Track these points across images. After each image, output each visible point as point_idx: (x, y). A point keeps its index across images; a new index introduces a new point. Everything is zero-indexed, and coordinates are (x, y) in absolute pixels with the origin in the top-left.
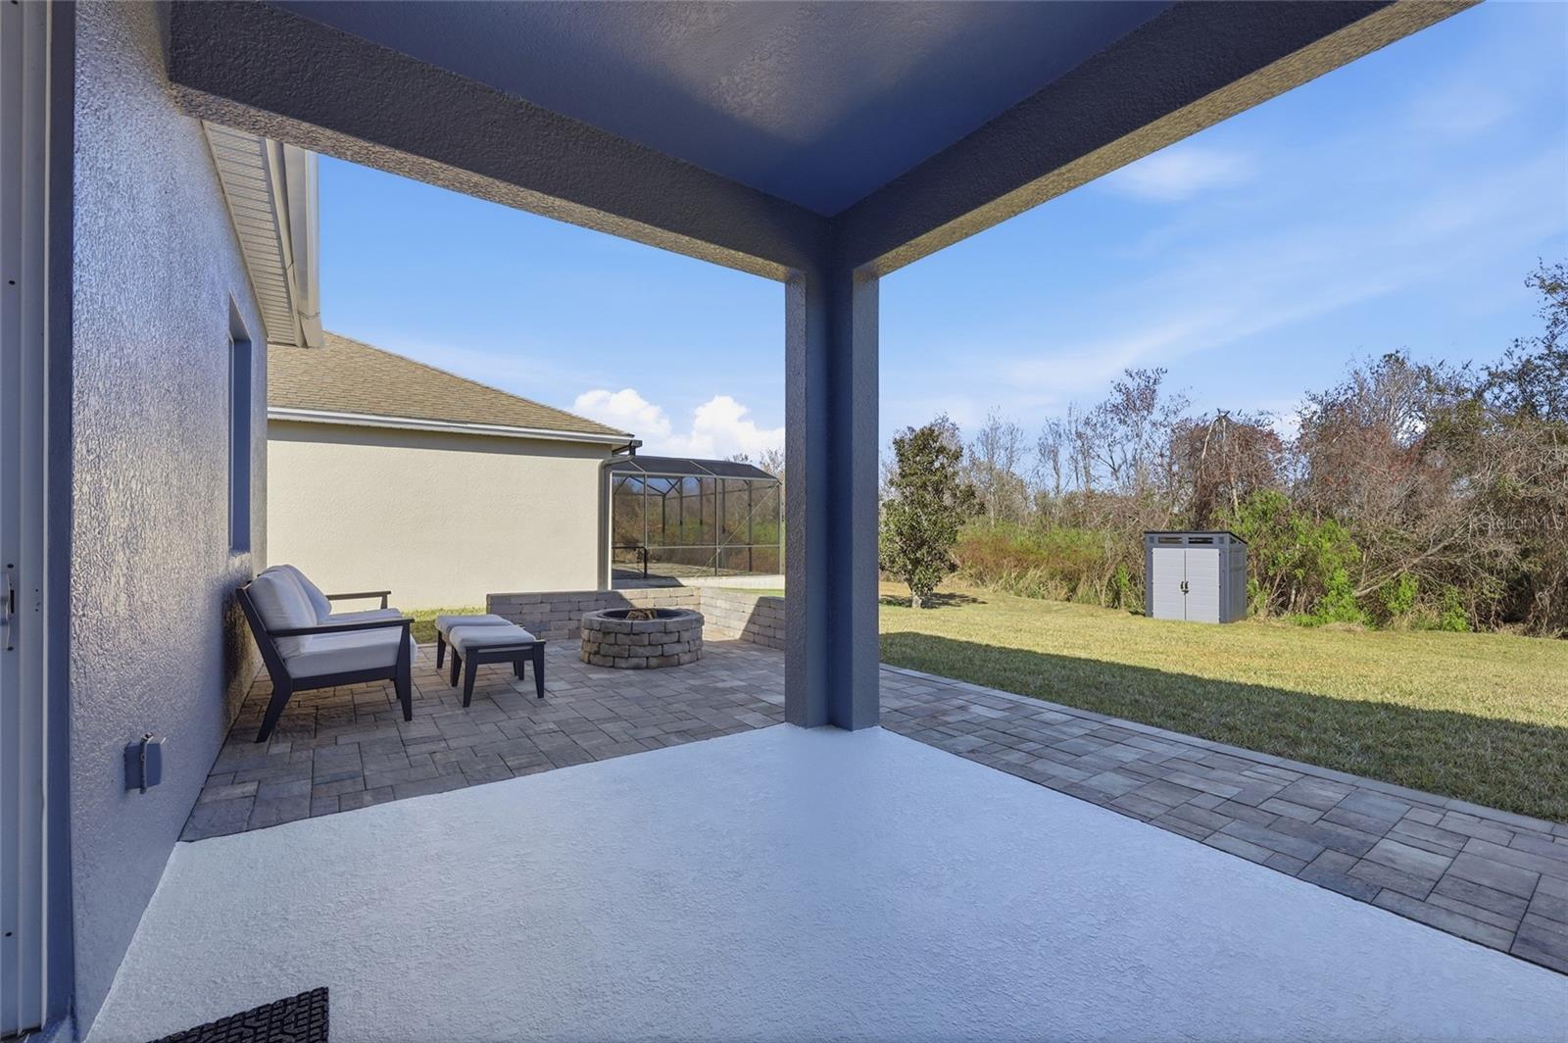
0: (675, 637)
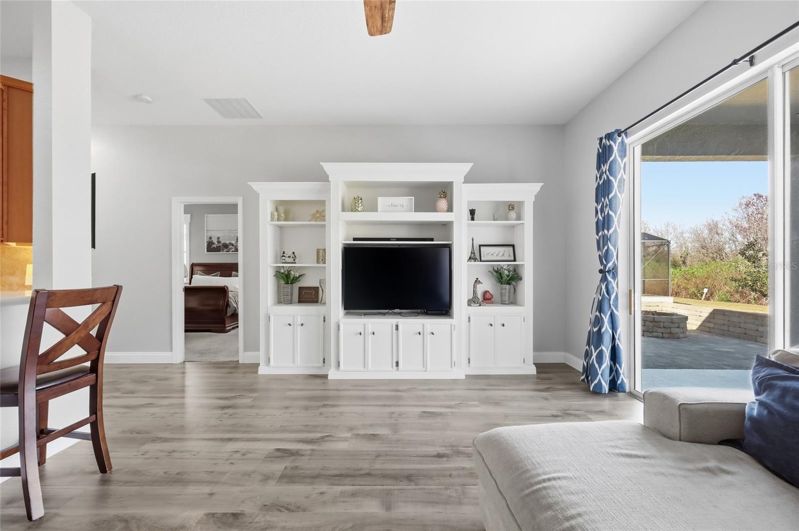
0: (677, 325)
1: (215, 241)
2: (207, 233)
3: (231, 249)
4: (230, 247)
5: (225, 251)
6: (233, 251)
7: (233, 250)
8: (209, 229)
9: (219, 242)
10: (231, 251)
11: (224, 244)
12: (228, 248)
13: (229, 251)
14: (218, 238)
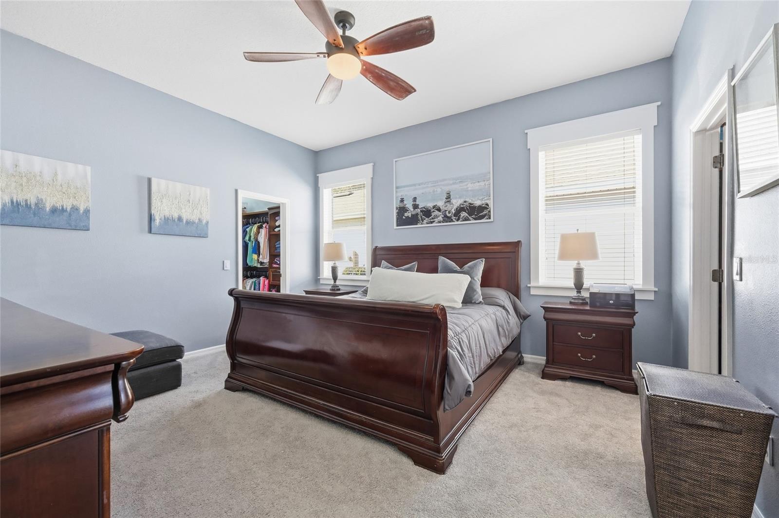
1: (409, 205)
2: (396, 192)
3: (436, 217)
4: (433, 214)
5: (425, 221)
6: (439, 222)
7: (440, 218)
8: (398, 185)
9: (415, 206)
10: (436, 221)
11: (424, 209)
12: (432, 215)
13: (432, 222)
14: (415, 199)
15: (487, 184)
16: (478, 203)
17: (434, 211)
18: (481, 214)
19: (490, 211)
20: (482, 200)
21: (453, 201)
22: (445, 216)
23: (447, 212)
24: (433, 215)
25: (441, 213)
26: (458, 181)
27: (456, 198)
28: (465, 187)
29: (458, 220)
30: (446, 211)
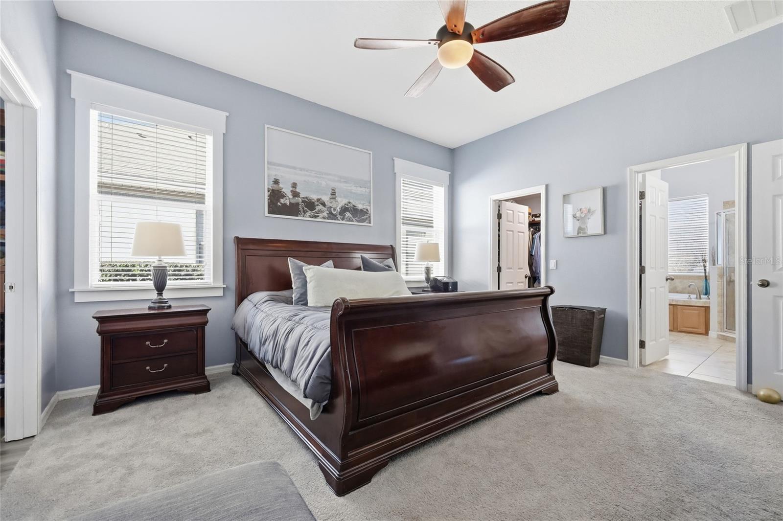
1: (287, 190)
3: (321, 211)
5: (308, 214)
6: (324, 218)
7: (325, 214)
8: (270, 160)
9: (296, 194)
10: (321, 217)
11: (307, 200)
12: (315, 209)
13: (316, 217)
14: (294, 185)
15: (367, 191)
16: (360, 207)
17: (318, 205)
18: (362, 218)
19: (370, 217)
20: (363, 204)
21: (338, 199)
22: (331, 213)
23: (332, 209)
24: (317, 209)
25: (326, 209)
26: (342, 180)
27: (341, 197)
28: (349, 188)
29: (343, 219)
30: (331, 207)
